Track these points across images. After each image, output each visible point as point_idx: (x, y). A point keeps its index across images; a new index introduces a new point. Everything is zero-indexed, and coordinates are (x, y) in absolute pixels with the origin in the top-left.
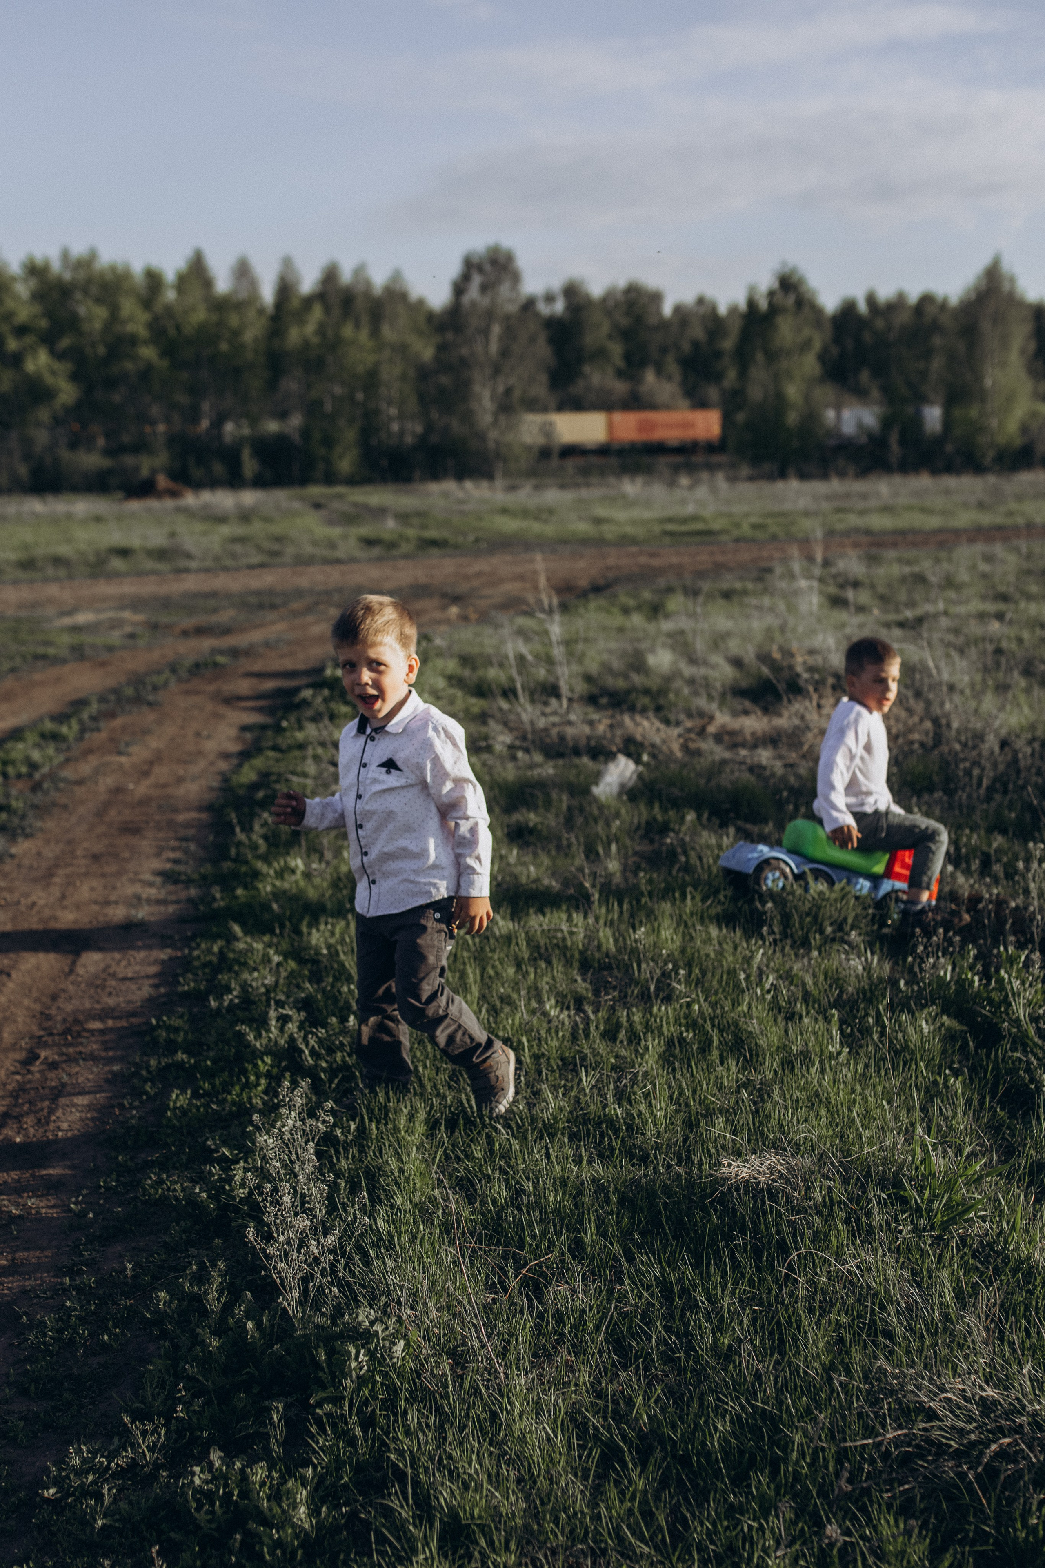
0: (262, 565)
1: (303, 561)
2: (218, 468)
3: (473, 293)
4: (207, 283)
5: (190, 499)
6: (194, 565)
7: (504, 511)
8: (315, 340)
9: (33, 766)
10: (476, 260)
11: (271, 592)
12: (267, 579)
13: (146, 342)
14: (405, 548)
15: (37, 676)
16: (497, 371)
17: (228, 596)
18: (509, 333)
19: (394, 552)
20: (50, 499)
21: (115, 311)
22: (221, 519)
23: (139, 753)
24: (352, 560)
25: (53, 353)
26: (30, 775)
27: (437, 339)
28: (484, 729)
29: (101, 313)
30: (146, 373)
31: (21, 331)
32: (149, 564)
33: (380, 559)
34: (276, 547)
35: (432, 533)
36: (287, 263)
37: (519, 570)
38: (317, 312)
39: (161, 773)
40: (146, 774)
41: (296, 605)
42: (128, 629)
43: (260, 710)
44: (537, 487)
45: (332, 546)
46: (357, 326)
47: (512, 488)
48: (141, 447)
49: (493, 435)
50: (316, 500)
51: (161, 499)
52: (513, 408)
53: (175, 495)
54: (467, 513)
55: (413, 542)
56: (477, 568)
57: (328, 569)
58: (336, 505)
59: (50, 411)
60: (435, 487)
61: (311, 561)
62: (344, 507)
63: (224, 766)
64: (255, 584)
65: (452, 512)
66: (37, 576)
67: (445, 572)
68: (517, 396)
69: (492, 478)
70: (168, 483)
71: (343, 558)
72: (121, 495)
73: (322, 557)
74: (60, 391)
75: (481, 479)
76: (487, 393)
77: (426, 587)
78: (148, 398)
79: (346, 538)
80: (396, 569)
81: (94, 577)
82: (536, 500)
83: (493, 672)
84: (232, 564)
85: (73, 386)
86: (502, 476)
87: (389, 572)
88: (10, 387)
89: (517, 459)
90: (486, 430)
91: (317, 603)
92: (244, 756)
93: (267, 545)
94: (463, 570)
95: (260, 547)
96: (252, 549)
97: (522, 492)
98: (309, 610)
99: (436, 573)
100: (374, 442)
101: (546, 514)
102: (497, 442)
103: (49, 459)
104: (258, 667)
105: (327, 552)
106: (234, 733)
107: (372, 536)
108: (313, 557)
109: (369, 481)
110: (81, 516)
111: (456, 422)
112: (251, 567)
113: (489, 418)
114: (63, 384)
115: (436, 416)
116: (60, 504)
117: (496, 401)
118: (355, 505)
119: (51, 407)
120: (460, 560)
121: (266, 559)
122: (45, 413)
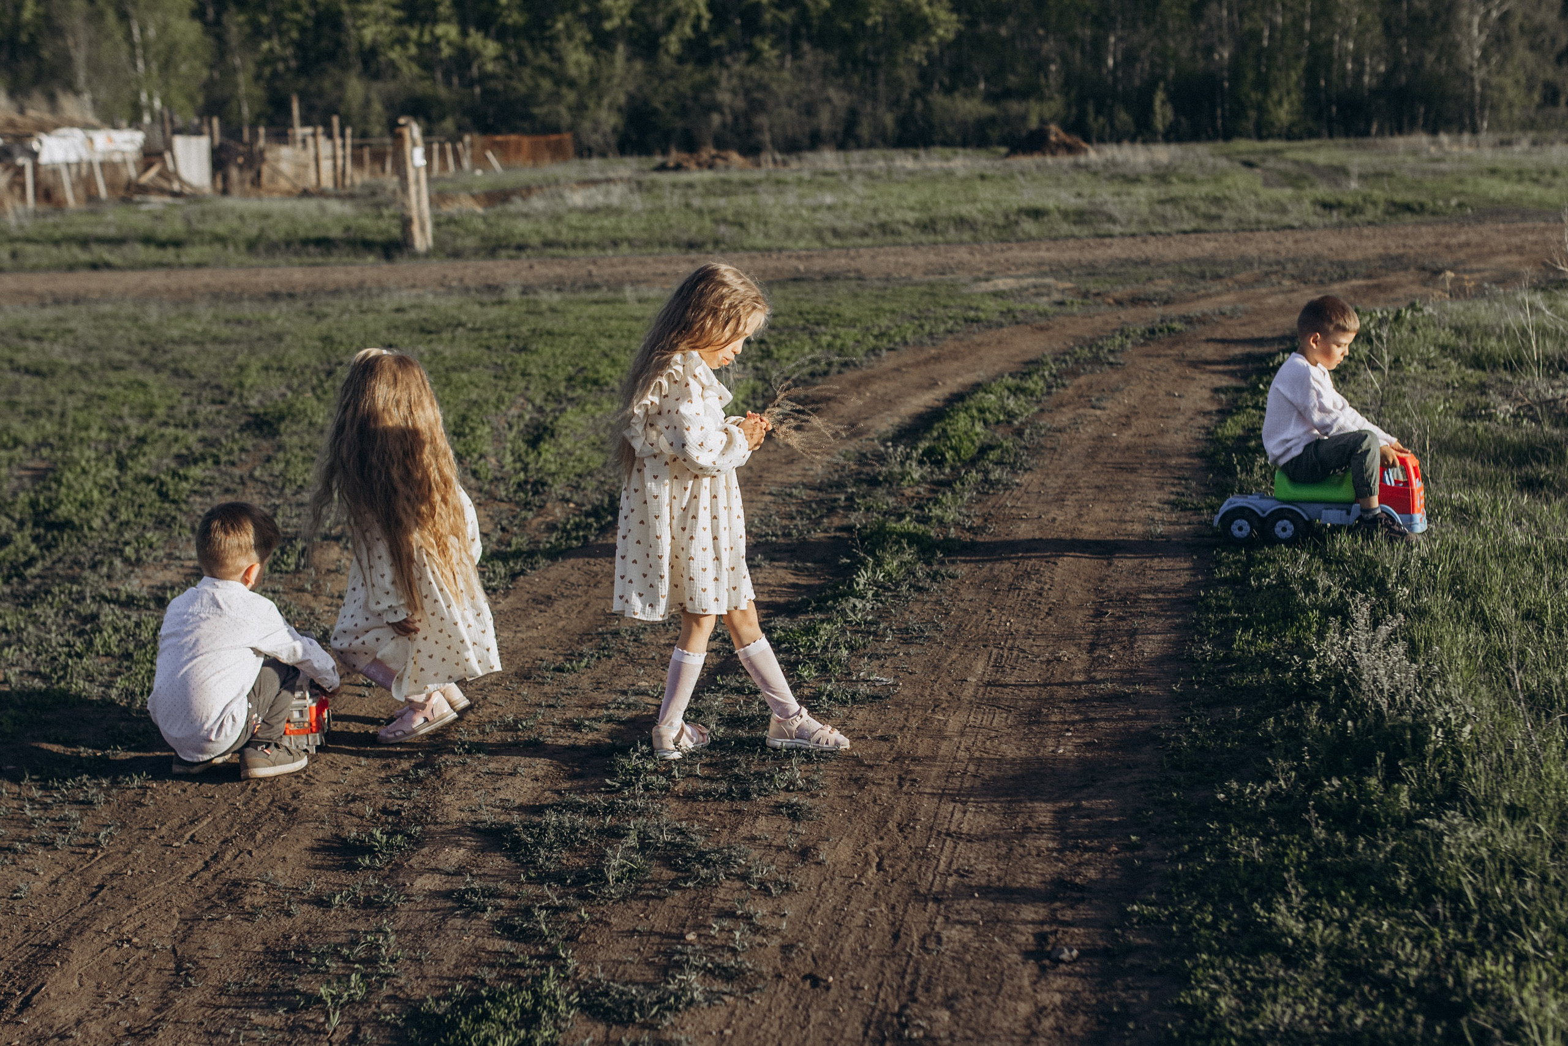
0: (1196, 231)
1: (1246, 227)
2: (1123, 117)
5: (1093, 155)
6: (1117, 229)
7: (1493, 172)
9: (1011, 415)
11: (1213, 260)
12: (1207, 246)
14: (1370, 213)
15: (977, 338)
17: (1162, 264)
19: (1356, 218)
20: (922, 153)
22: (1134, 179)
23: (1113, 407)
24: (1307, 226)
26: (1009, 423)
28: (1483, 400)
32: (1065, 228)
33: (1340, 225)
34: (1214, 210)
35: (1402, 197)
37: (1516, 240)
39: (1142, 424)
40: (1127, 425)
41: (1242, 276)
42: (1057, 297)
43: (1232, 374)
44: (1534, 143)
45: (1283, 210)
47: (1506, 143)
48: (1031, 91)
49: (1479, 75)
50: (1245, 157)
51: (1053, 154)
52: (1508, 39)
53: (1071, 149)
54: (1443, 174)
55: (1381, 206)
56: (1463, 238)
57: (1278, 236)
58: (1271, 163)
59: (924, 49)
60: (1400, 142)
61: (1256, 226)
62: (1281, 166)
63: (1206, 422)
64: (1193, 251)
65: (1424, 172)
66: (940, 238)
67: (1423, 241)
68: (1515, 24)
69: (1475, 130)
70: (1062, 135)
71: (1296, 224)
72: (1003, 150)
73: (1271, 222)
74: (938, 23)
75: (1460, 131)
76: (1476, 20)
77: (1399, 258)
78: (1041, 32)
79: (1298, 200)
80: (1360, 237)
81: (1002, 241)
82: (1535, 158)
83: (1493, 343)
84: (1162, 229)
85: (954, 17)
86: (1490, 128)
87: (1352, 241)
88: (879, 19)
89: (1511, 105)
90: (1471, 68)
91: (1267, 274)
92: (1224, 413)
93: (1203, 208)
94: (1445, 240)
95: (1194, 210)
96: (1185, 213)
97: (1517, 149)
98: (1258, 281)
99: (1410, 242)
100: (1323, 83)
101: (1548, 177)
102: (1484, 84)
103: (919, 105)
104: (1219, 334)
105: (1275, 217)
106: (1207, 394)
107: (1330, 199)
108: (1258, 222)
109: (1312, 134)
110: (961, 173)
111: (1430, 58)
112: (1185, 232)
113: (1477, 53)
114: (943, 15)
115: (1405, 50)
116: (934, 161)
117: (1487, 31)
118: (1296, 162)
119: (927, 43)
120: (1440, 228)
121: (1203, 224)
122: (918, 53)
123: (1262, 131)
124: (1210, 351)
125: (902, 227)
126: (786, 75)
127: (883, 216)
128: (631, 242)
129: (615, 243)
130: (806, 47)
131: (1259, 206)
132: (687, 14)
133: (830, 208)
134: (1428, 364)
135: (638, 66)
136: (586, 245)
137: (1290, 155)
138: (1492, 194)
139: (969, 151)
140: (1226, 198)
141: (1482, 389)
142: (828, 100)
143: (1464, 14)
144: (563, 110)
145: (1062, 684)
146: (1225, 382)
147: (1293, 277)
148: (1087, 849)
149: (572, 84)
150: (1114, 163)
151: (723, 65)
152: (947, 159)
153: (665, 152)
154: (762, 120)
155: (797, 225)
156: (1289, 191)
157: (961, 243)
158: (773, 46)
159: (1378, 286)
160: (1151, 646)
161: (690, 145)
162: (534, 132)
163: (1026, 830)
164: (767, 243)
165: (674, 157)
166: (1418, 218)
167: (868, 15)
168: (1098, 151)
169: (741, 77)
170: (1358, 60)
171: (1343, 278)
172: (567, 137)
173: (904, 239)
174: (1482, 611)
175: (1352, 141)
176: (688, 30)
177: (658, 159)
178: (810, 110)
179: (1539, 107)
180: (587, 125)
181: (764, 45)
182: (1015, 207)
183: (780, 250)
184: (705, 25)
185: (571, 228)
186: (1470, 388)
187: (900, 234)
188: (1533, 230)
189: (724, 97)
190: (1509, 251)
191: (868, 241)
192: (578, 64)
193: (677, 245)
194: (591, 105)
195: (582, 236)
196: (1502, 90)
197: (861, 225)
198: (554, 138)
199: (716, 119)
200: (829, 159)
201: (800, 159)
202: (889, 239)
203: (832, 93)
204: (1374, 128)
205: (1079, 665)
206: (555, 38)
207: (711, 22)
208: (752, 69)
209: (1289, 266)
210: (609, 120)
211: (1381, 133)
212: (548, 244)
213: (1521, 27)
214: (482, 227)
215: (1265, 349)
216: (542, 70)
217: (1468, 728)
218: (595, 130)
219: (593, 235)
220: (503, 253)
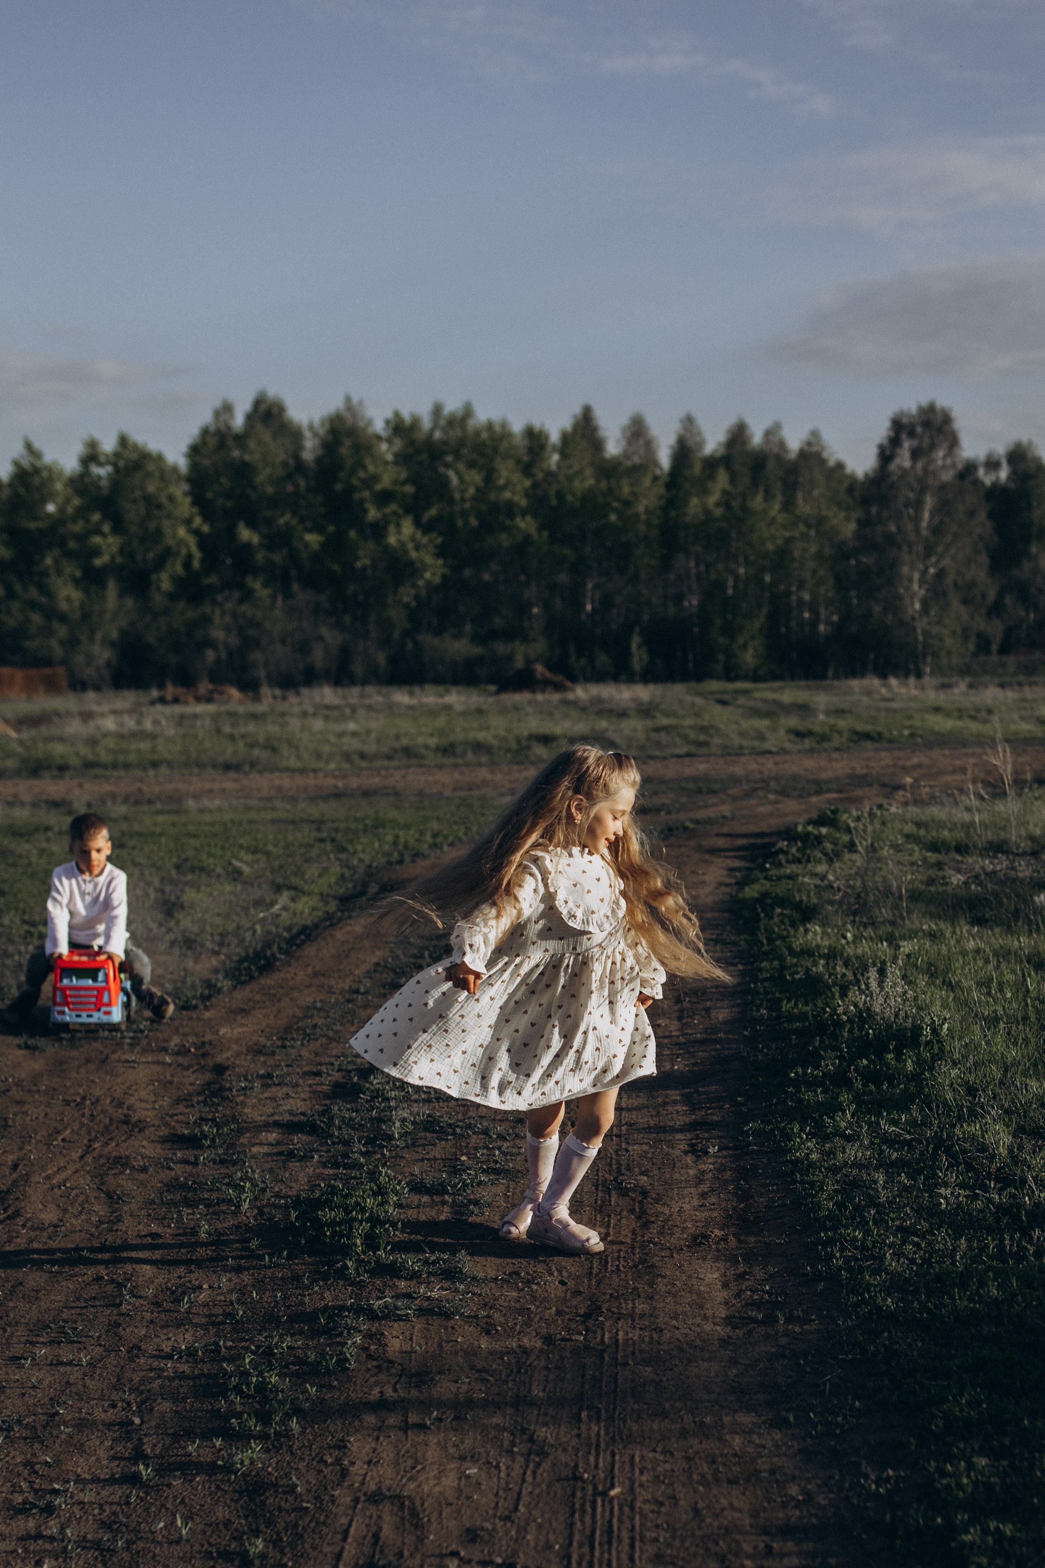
0: (688, 755)
1: (732, 753)
2: (603, 659)
3: (903, 460)
4: (597, 445)
5: (580, 693)
7: (937, 710)
8: (719, 512)
10: (905, 420)
11: (707, 779)
12: (701, 767)
13: (524, 513)
14: (836, 741)
16: (929, 550)
18: (944, 507)
19: (825, 745)
20: (417, 690)
21: (490, 475)
22: (623, 714)
24: (783, 751)
25: (417, 523)
27: (858, 514)
28: (941, 872)
29: (476, 477)
30: (523, 547)
31: (384, 498)
33: (812, 751)
34: (702, 738)
35: (860, 727)
36: (689, 422)
37: (960, 763)
38: (722, 479)
41: (733, 791)
43: (742, 858)
44: (971, 686)
45: (762, 738)
46: (768, 496)
47: (945, 686)
48: (514, 633)
49: (921, 625)
50: (718, 696)
51: (543, 691)
52: (944, 594)
53: (559, 687)
54: (895, 711)
55: (846, 735)
56: (915, 760)
57: (760, 760)
58: (742, 700)
59: (413, 592)
60: (855, 684)
61: (739, 752)
62: (751, 703)
63: (728, 890)
64: (688, 771)
65: (878, 709)
66: (460, 761)
67: (882, 763)
68: (949, 580)
69: (919, 675)
70: (548, 675)
71: (774, 749)
72: (493, 688)
73: (753, 748)
74: (425, 567)
75: (907, 676)
76: (916, 576)
77: (864, 776)
78: (523, 578)
79: (775, 730)
80: (830, 760)
81: (517, 763)
82: (972, 699)
83: (946, 833)
84: (658, 753)
85: (440, 562)
86: (932, 673)
87: (823, 763)
88: (368, 561)
89: (949, 653)
90: (913, 619)
91: (754, 790)
92: (741, 884)
93: (692, 735)
94: (900, 763)
95: (685, 738)
96: (678, 740)
97: (956, 691)
98: (748, 795)
99: (872, 764)
100: (783, 630)
101: (983, 714)
102: (926, 634)
103: (410, 646)
104: (725, 830)
105: (756, 743)
106: (724, 873)
107: (801, 728)
108: (741, 747)
109: (775, 677)
110: (458, 708)
111: (877, 609)
112: (679, 756)
113: (917, 606)
114: (429, 560)
115: (855, 601)
116: (429, 697)
117: (926, 586)
118: (764, 701)
119: (414, 586)
120: (896, 753)
121: (693, 749)
122: (407, 594)
123: (731, 673)
124: (721, 842)
125: (423, 751)
126: (277, 613)
127: (405, 742)
128: (170, 764)
129: (155, 765)
130: (295, 587)
131: (742, 734)
132: (178, 553)
133: (354, 734)
134: (897, 848)
135: (130, 602)
136: (127, 766)
137: (757, 695)
138: (937, 728)
139: (461, 688)
140: (712, 727)
141: (940, 865)
142: (321, 639)
143: (905, 570)
144: (55, 644)
145: (665, 1037)
146: (737, 863)
147: (777, 792)
148: (709, 1108)
149: (63, 618)
150: (599, 700)
151: (214, 603)
152: (442, 696)
153: (161, 686)
154: (257, 656)
155: (326, 748)
156: (766, 722)
157: (480, 765)
158: (265, 585)
159: (847, 799)
160: (722, 1015)
161: (186, 680)
162: (24, 665)
163: (665, 1104)
164: (299, 765)
165: (170, 691)
166: (876, 745)
167: (357, 558)
168: (586, 690)
169: (234, 615)
170: (814, 611)
171: (818, 793)
172: (60, 670)
173: (427, 762)
174: (950, 982)
175: (811, 683)
176: (179, 569)
177: (155, 693)
178: (303, 648)
179: (975, 655)
180: (80, 659)
181: (256, 585)
182: (526, 733)
183: (315, 771)
184: (196, 564)
185: (108, 750)
186: (932, 866)
187: (422, 757)
188: (973, 755)
189: (218, 634)
190: (954, 772)
191: (395, 763)
192: (68, 599)
193: (214, 766)
194: (84, 639)
195: (121, 757)
196: (941, 639)
197: (385, 750)
198: (47, 671)
199: (210, 655)
200: (328, 694)
201: (298, 694)
202: (413, 761)
203: (324, 631)
204: (830, 673)
205: (673, 1028)
206: (45, 574)
207: (202, 561)
208: (244, 608)
209: (773, 784)
210: (103, 654)
211: (837, 676)
212: (88, 765)
213: (955, 584)
214: (19, 749)
215: (766, 840)
216: (33, 605)
217: (946, 1026)
218: (88, 664)
219: (132, 758)
220: (47, 774)
